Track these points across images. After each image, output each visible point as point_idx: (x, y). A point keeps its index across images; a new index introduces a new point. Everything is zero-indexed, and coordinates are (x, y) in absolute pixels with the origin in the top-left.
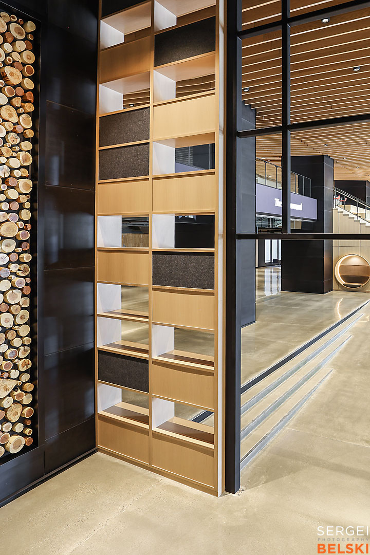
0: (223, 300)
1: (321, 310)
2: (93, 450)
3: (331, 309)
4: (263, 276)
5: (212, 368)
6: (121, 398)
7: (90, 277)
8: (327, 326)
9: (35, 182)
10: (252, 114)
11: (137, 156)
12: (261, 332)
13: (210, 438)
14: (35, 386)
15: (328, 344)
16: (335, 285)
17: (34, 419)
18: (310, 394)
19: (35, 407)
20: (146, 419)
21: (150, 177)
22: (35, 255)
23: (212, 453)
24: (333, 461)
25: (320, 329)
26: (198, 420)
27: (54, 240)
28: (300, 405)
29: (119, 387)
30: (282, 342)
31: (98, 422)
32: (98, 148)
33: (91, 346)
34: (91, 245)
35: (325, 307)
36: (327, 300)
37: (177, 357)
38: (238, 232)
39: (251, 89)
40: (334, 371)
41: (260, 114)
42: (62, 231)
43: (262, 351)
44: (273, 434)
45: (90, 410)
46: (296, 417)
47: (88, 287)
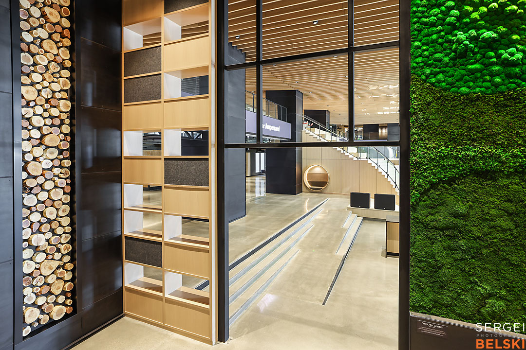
0: (216, 194)
1: (294, 206)
2: (121, 315)
3: (301, 205)
4: (254, 183)
5: (208, 247)
6: (143, 274)
7: (118, 179)
8: (296, 218)
9: (73, 103)
10: (243, 56)
11: (152, 84)
12: (250, 223)
13: (206, 301)
14: (75, 266)
15: (296, 232)
16: (304, 189)
17: (73, 292)
18: (283, 267)
19: (75, 283)
20: (160, 289)
21: (162, 100)
22: (73, 161)
23: (208, 312)
24: (296, 315)
25: (292, 220)
26: (200, 288)
27: (89, 150)
28: (275, 275)
29: (142, 265)
30: (263, 230)
31: (125, 293)
32: (123, 78)
33: (119, 233)
34: (118, 154)
35: (297, 204)
36: (298, 199)
37: (184, 240)
38: (226, 143)
39: (241, 37)
40: (300, 251)
41: (249, 57)
42: (95, 143)
43: (248, 237)
44: (254, 298)
45: (119, 284)
46: (272, 284)
47: (117, 187)
